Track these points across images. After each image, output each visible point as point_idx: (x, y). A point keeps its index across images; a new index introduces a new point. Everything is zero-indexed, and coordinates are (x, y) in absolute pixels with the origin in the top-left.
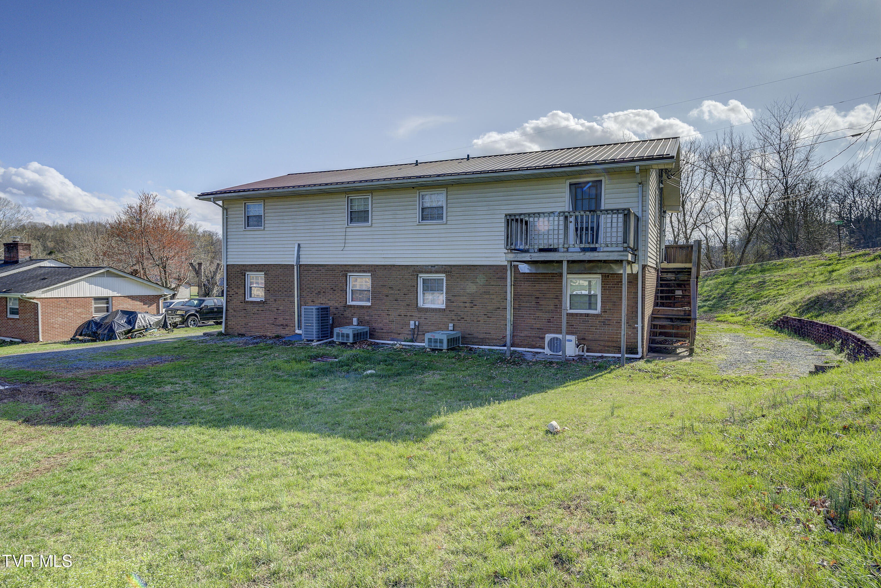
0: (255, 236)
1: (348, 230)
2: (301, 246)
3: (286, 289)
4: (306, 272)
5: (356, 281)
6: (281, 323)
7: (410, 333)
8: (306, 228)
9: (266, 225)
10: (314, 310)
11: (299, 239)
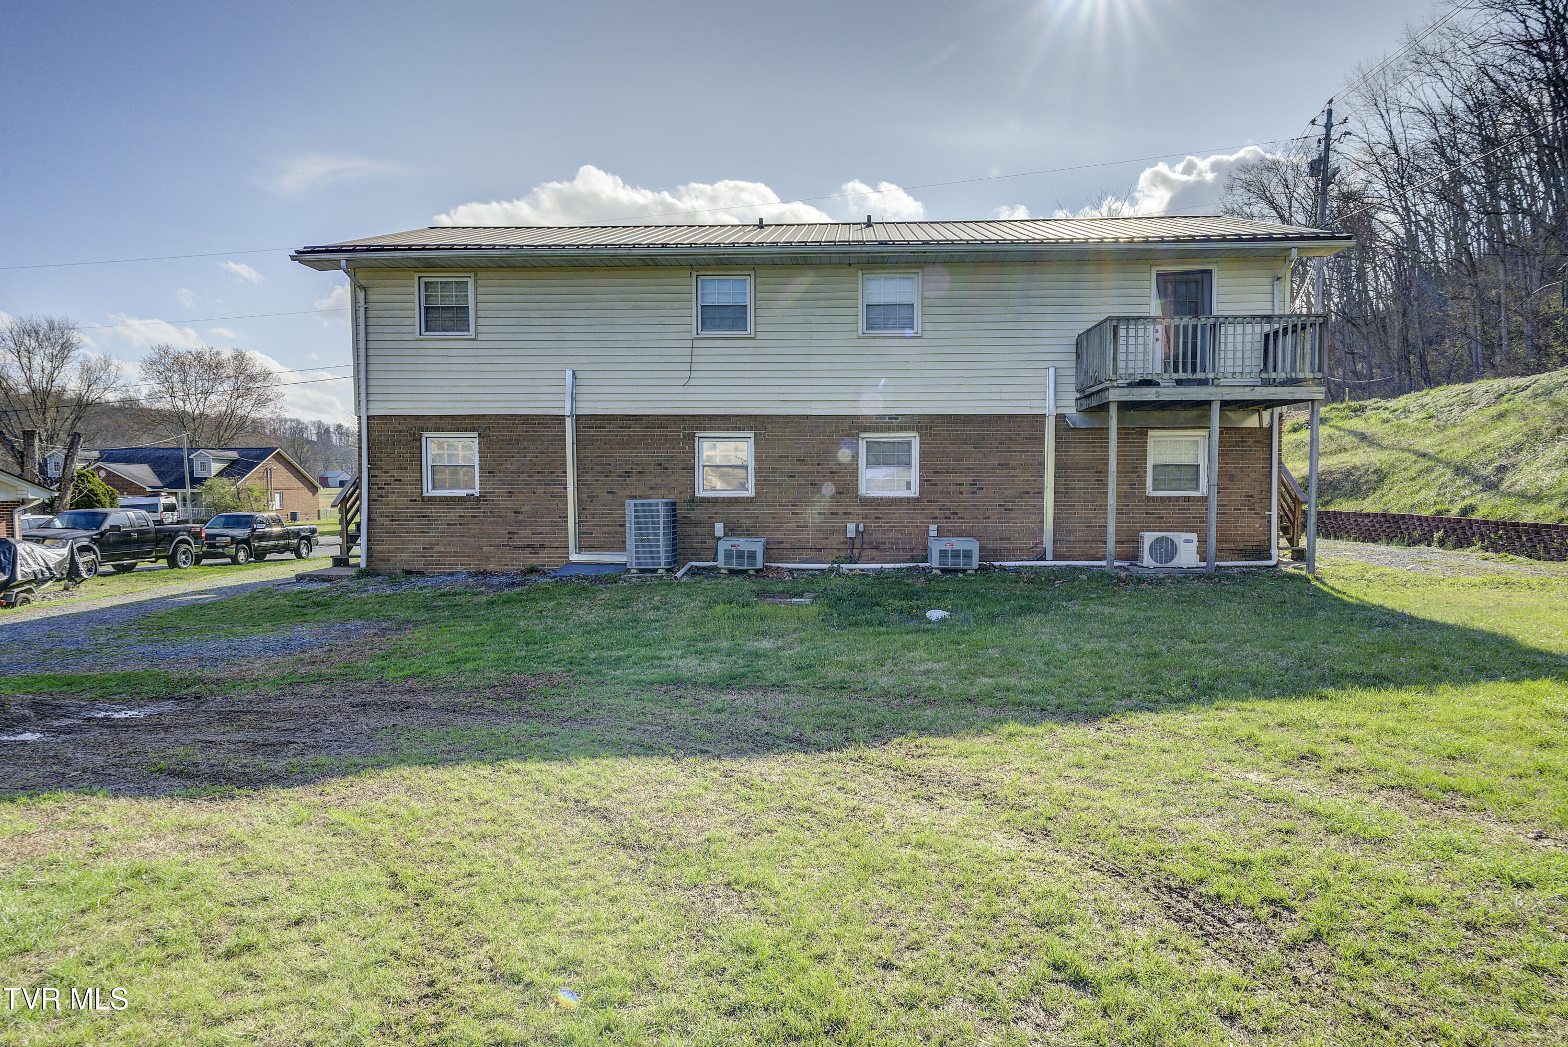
0: (451, 353)
1: (697, 343)
2: (578, 375)
3: (538, 469)
4: (592, 432)
5: (714, 447)
6: (526, 541)
7: (846, 546)
8: (592, 337)
9: (481, 329)
10: (661, 508)
11: (574, 360)
